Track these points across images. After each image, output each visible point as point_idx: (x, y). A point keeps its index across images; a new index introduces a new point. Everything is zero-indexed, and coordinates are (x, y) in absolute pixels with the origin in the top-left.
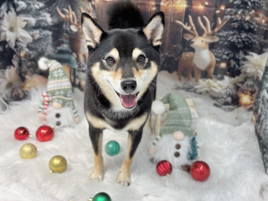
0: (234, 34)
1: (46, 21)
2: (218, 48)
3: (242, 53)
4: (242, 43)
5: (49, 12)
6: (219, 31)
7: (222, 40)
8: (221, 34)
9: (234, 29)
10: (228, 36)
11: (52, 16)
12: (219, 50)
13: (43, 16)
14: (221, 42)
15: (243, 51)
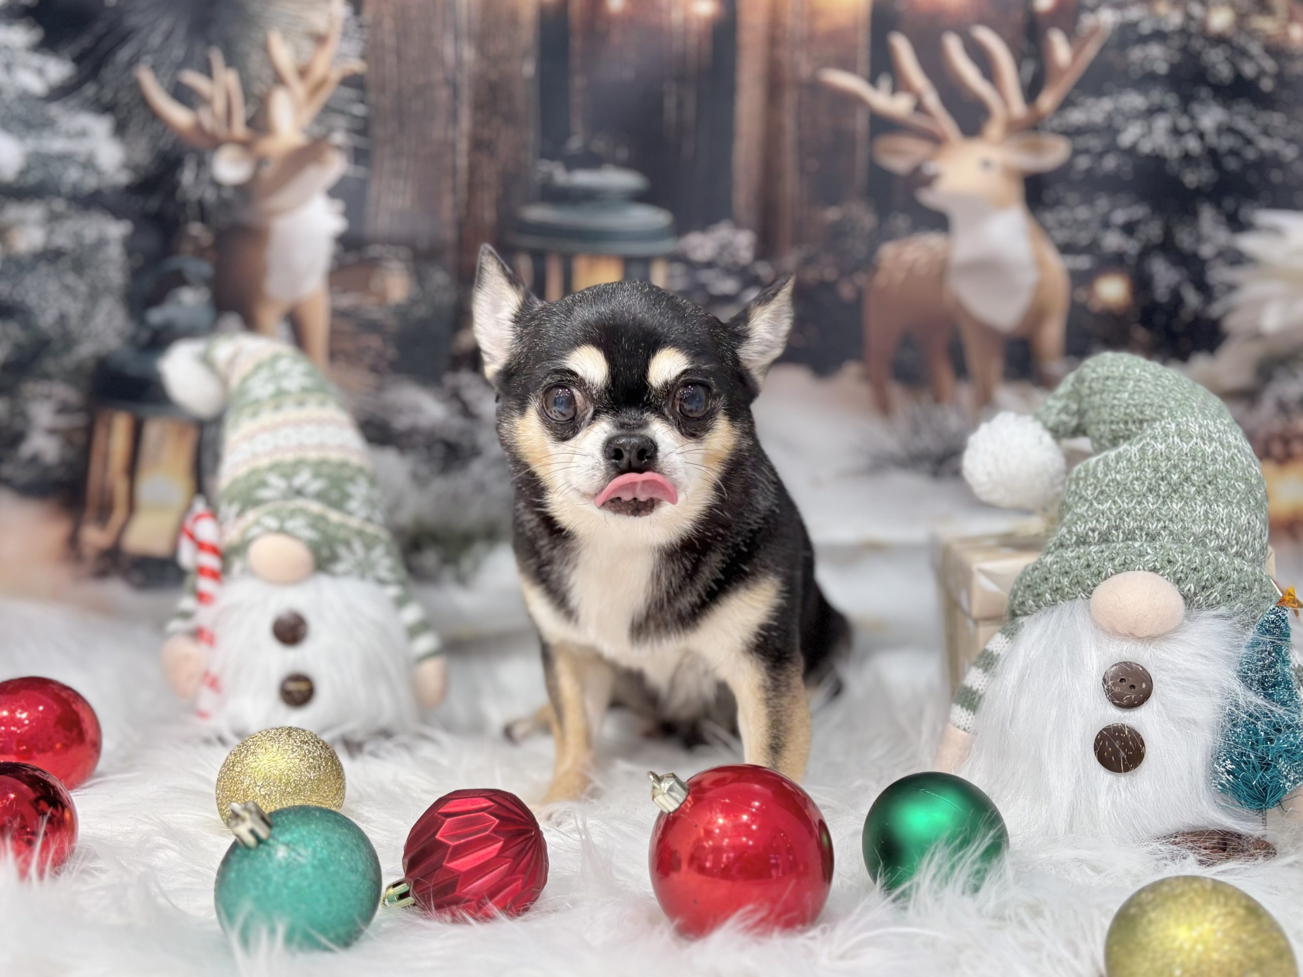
0: (1152, 112)
1: (89, 164)
2: (1072, 199)
5: (103, 108)
6: (1067, 103)
7: (1086, 151)
9: (1146, 80)
10: (1118, 121)
11: (120, 130)
12: (1076, 206)
13: (70, 136)
14: (1083, 163)
15: (1219, 206)
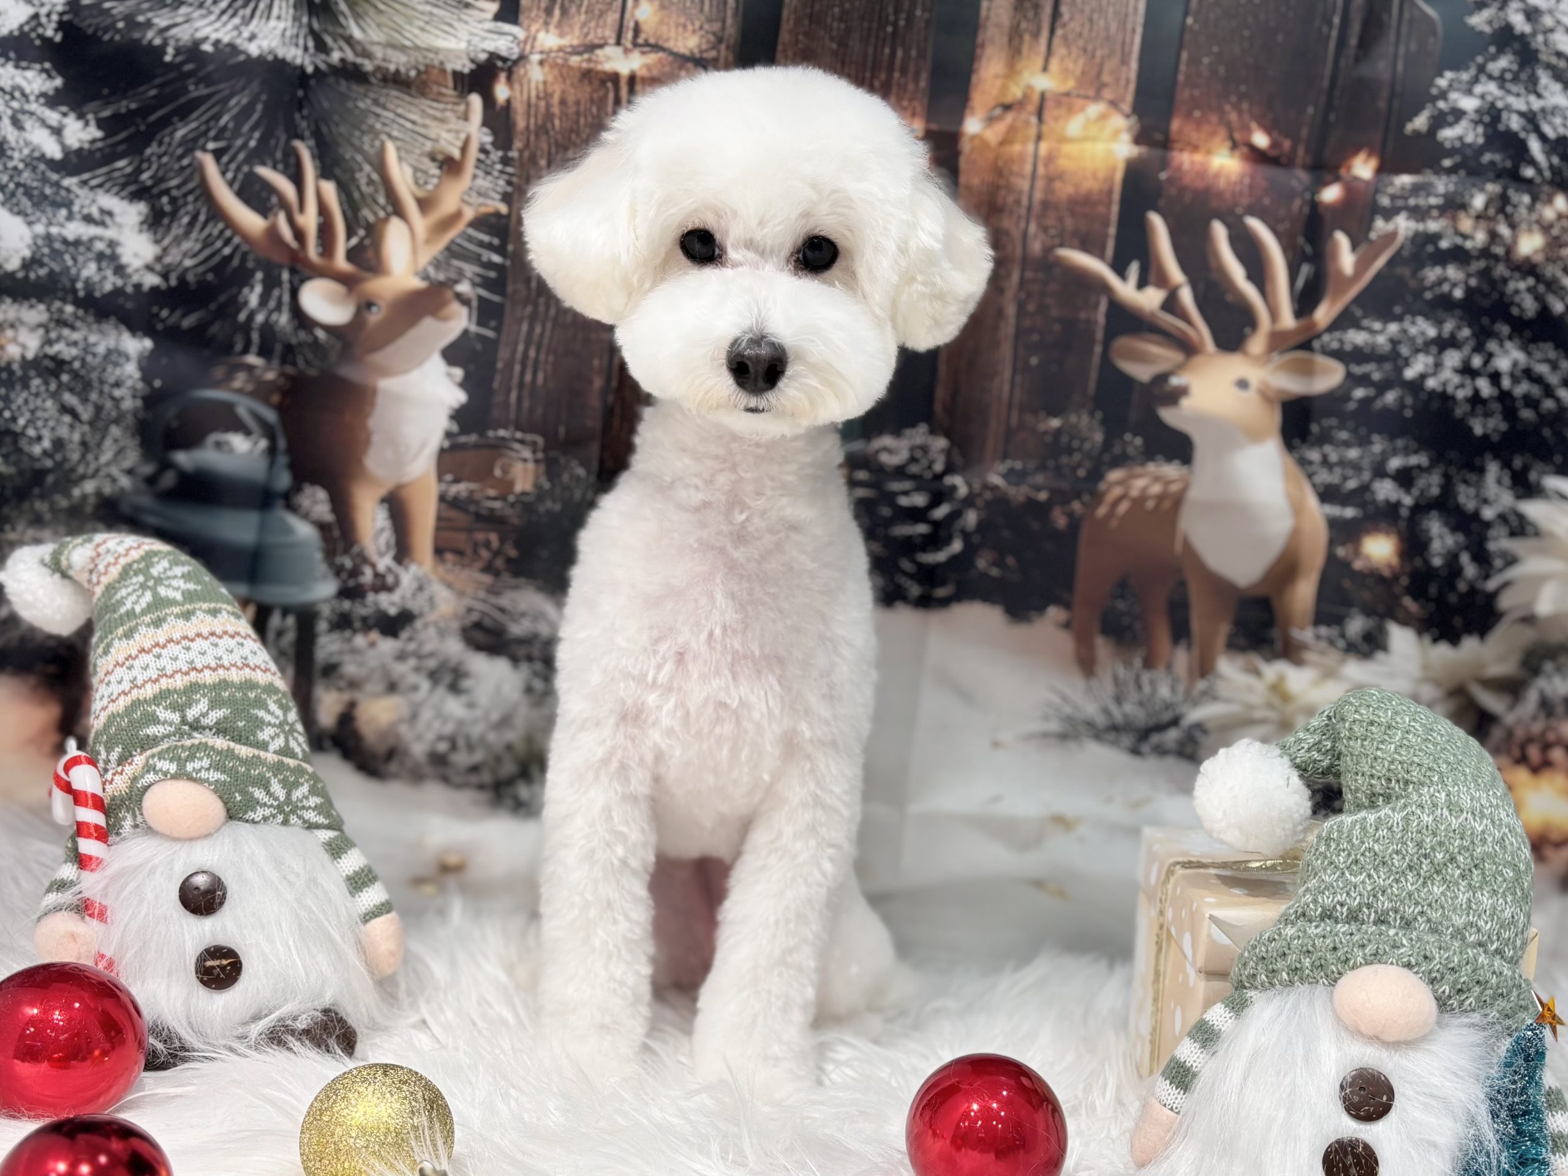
0: (1443, 344)
2: (1344, 435)
3: (1499, 482)
4: (1496, 406)
6: (1344, 321)
7: (1364, 380)
8: (1356, 338)
9: (1441, 306)
10: (1404, 351)
12: (1347, 444)
14: (1359, 393)
15: (1506, 464)
